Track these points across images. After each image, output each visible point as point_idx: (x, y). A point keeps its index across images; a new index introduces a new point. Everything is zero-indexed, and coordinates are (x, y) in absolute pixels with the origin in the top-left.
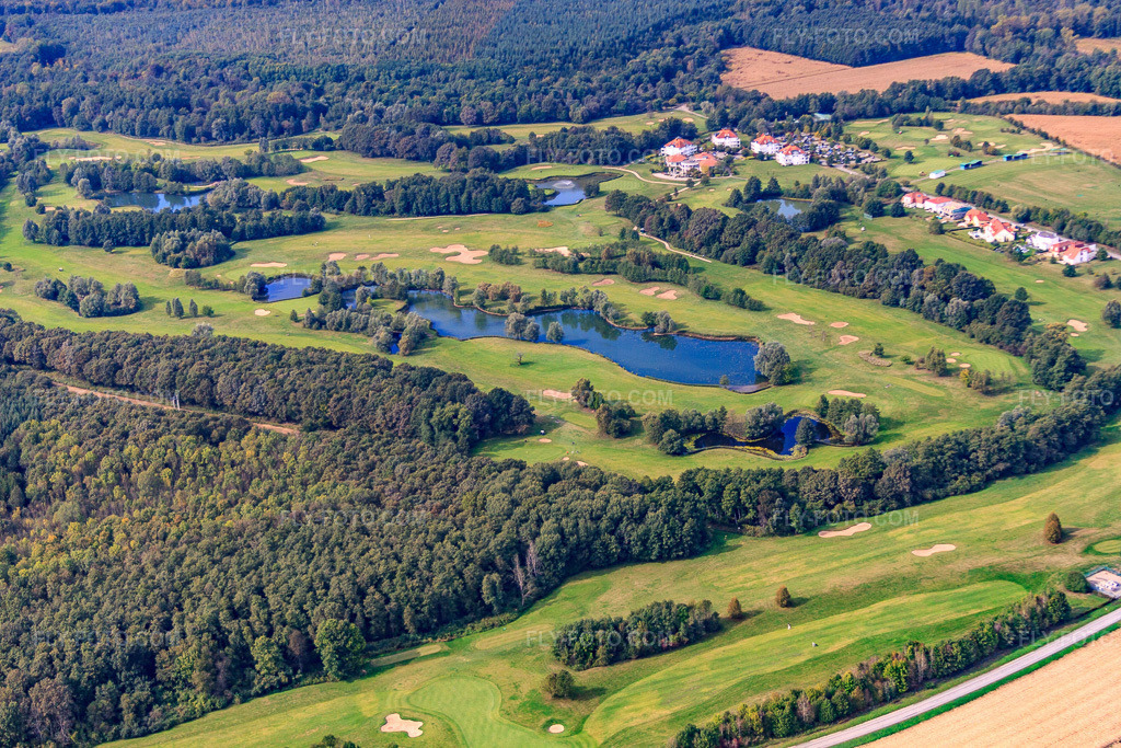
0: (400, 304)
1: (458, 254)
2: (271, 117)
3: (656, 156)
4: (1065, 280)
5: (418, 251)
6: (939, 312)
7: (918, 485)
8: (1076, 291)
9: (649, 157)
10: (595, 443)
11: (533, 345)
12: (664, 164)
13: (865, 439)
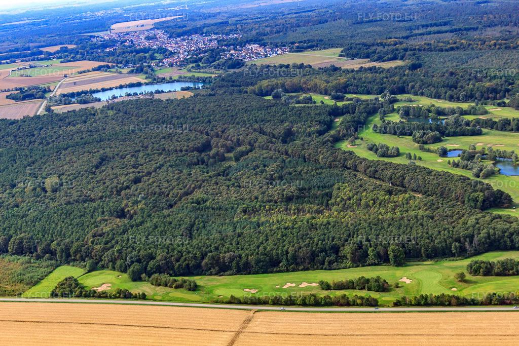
0: (492, 162)
2: (485, 93)
5: (512, 145)
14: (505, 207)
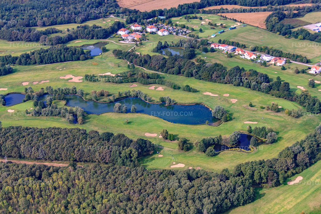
1: (72, 79)
3: (116, 35)
4: (283, 71)
5: (56, 79)
6: (258, 87)
7: (310, 159)
8: (289, 75)
9: (114, 35)
10: (179, 155)
11: (126, 114)
12: (121, 37)
13: (274, 141)
14: (151, 154)
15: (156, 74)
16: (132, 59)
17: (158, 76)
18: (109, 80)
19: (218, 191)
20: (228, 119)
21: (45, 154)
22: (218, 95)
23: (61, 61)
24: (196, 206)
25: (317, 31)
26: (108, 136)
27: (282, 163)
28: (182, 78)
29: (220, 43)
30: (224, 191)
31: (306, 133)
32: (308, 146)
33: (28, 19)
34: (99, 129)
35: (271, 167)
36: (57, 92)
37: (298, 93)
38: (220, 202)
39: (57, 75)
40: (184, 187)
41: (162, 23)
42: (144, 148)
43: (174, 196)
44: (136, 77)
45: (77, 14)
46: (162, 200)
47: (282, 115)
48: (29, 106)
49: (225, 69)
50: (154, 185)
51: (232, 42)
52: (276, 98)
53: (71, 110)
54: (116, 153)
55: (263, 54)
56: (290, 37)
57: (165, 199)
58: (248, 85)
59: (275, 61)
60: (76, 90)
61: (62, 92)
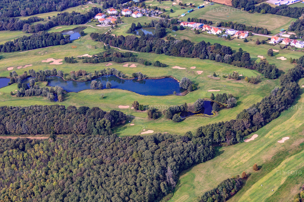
1: (53, 62)
3: (94, 19)
4: (246, 43)
5: (38, 62)
6: (221, 59)
7: (265, 119)
8: (251, 46)
9: (92, 20)
10: (149, 123)
11: (102, 90)
12: (98, 22)
13: (234, 106)
14: (124, 123)
15: (129, 52)
16: (108, 41)
17: (131, 55)
18: (87, 61)
19: (180, 151)
20: (194, 88)
21: (28, 129)
22: (185, 68)
23: (43, 47)
24: (161, 164)
25: (278, 5)
26: (85, 110)
27: (239, 123)
28: (153, 55)
29: (189, 21)
30: (186, 151)
31: (263, 96)
32: (263, 107)
33: (12, 10)
34: (77, 105)
35: (230, 128)
36: (39, 74)
37: (258, 61)
38: (183, 160)
39: (39, 59)
40: (150, 149)
41: (136, 6)
42: (117, 118)
43: (142, 157)
44: (111, 56)
45: (57, 3)
46: (131, 162)
47: (242, 82)
48: (14, 88)
49: (192, 44)
50: (125, 149)
51: (200, 19)
52: (238, 68)
53: (52, 89)
54: (91, 124)
55: (228, 29)
56: (253, 11)
57: (134, 160)
58: (213, 58)
59: (238, 34)
60: (56, 72)
61: (43, 74)
